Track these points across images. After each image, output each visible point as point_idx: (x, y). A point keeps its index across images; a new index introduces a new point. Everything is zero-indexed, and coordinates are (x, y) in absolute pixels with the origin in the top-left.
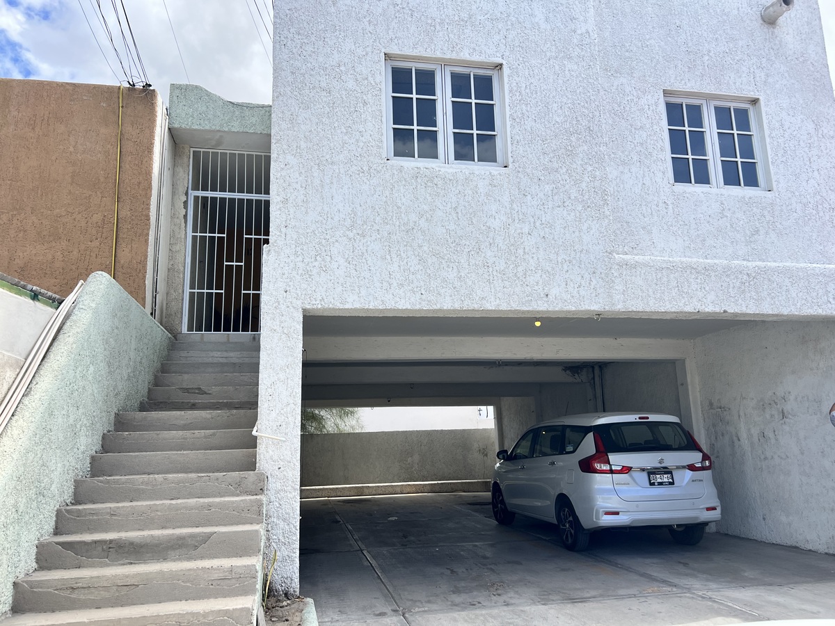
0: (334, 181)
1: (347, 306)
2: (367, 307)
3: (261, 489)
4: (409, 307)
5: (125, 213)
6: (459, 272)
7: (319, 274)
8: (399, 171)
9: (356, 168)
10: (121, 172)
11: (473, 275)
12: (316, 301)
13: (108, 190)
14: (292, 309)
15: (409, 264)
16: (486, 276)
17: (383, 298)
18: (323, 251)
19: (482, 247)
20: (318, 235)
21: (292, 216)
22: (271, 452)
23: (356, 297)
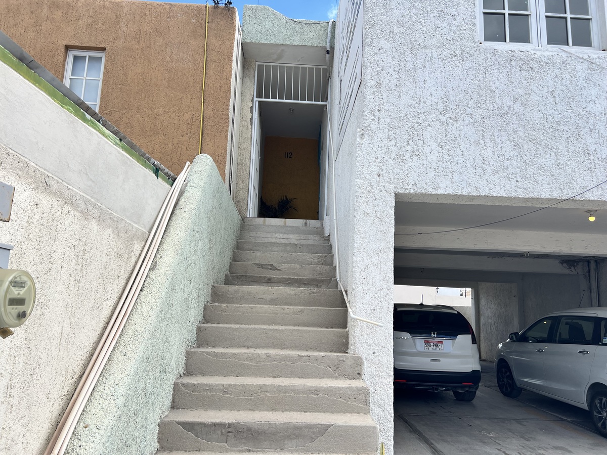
0: (427, 65)
1: (440, 192)
2: (460, 193)
3: (358, 374)
4: (504, 195)
5: (209, 112)
6: (557, 159)
7: (411, 158)
8: (492, 54)
9: (449, 51)
10: (206, 78)
11: (573, 162)
12: (408, 185)
13: (196, 92)
14: (385, 194)
15: (504, 150)
16: (587, 164)
17: (477, 185)
18: (416, 135)
19: (582, 133)
20: (410, 119)
21: (385, 100)
22: (366, 336)
23: (448, 183)
